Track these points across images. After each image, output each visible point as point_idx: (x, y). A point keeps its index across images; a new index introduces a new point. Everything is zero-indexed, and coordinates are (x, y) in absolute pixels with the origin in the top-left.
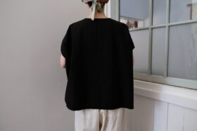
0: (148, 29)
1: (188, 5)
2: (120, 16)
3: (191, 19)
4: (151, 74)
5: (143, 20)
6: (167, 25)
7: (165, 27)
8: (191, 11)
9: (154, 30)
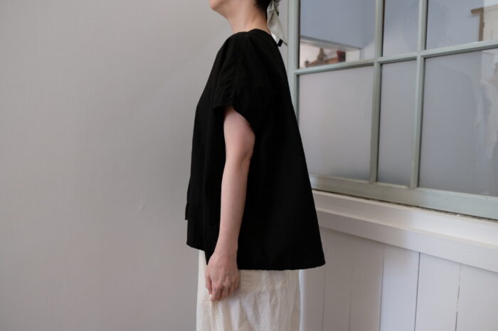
0: (371, 64)
1: (474, 11)
2: (299, 37)
3: (481, 38)
4: (377, 180)
5: (360, 49)
6: (419, 53)
7: (414, 59)
8: (482, 25)
9: (385, 67)
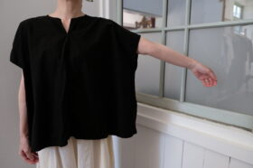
0: (160, 31)
2: (122, 8)
4: (163, 96)
6: (186, 27)
7: (183, 30)
9: (168, 33)
